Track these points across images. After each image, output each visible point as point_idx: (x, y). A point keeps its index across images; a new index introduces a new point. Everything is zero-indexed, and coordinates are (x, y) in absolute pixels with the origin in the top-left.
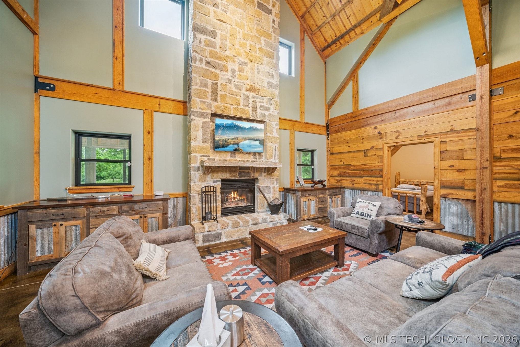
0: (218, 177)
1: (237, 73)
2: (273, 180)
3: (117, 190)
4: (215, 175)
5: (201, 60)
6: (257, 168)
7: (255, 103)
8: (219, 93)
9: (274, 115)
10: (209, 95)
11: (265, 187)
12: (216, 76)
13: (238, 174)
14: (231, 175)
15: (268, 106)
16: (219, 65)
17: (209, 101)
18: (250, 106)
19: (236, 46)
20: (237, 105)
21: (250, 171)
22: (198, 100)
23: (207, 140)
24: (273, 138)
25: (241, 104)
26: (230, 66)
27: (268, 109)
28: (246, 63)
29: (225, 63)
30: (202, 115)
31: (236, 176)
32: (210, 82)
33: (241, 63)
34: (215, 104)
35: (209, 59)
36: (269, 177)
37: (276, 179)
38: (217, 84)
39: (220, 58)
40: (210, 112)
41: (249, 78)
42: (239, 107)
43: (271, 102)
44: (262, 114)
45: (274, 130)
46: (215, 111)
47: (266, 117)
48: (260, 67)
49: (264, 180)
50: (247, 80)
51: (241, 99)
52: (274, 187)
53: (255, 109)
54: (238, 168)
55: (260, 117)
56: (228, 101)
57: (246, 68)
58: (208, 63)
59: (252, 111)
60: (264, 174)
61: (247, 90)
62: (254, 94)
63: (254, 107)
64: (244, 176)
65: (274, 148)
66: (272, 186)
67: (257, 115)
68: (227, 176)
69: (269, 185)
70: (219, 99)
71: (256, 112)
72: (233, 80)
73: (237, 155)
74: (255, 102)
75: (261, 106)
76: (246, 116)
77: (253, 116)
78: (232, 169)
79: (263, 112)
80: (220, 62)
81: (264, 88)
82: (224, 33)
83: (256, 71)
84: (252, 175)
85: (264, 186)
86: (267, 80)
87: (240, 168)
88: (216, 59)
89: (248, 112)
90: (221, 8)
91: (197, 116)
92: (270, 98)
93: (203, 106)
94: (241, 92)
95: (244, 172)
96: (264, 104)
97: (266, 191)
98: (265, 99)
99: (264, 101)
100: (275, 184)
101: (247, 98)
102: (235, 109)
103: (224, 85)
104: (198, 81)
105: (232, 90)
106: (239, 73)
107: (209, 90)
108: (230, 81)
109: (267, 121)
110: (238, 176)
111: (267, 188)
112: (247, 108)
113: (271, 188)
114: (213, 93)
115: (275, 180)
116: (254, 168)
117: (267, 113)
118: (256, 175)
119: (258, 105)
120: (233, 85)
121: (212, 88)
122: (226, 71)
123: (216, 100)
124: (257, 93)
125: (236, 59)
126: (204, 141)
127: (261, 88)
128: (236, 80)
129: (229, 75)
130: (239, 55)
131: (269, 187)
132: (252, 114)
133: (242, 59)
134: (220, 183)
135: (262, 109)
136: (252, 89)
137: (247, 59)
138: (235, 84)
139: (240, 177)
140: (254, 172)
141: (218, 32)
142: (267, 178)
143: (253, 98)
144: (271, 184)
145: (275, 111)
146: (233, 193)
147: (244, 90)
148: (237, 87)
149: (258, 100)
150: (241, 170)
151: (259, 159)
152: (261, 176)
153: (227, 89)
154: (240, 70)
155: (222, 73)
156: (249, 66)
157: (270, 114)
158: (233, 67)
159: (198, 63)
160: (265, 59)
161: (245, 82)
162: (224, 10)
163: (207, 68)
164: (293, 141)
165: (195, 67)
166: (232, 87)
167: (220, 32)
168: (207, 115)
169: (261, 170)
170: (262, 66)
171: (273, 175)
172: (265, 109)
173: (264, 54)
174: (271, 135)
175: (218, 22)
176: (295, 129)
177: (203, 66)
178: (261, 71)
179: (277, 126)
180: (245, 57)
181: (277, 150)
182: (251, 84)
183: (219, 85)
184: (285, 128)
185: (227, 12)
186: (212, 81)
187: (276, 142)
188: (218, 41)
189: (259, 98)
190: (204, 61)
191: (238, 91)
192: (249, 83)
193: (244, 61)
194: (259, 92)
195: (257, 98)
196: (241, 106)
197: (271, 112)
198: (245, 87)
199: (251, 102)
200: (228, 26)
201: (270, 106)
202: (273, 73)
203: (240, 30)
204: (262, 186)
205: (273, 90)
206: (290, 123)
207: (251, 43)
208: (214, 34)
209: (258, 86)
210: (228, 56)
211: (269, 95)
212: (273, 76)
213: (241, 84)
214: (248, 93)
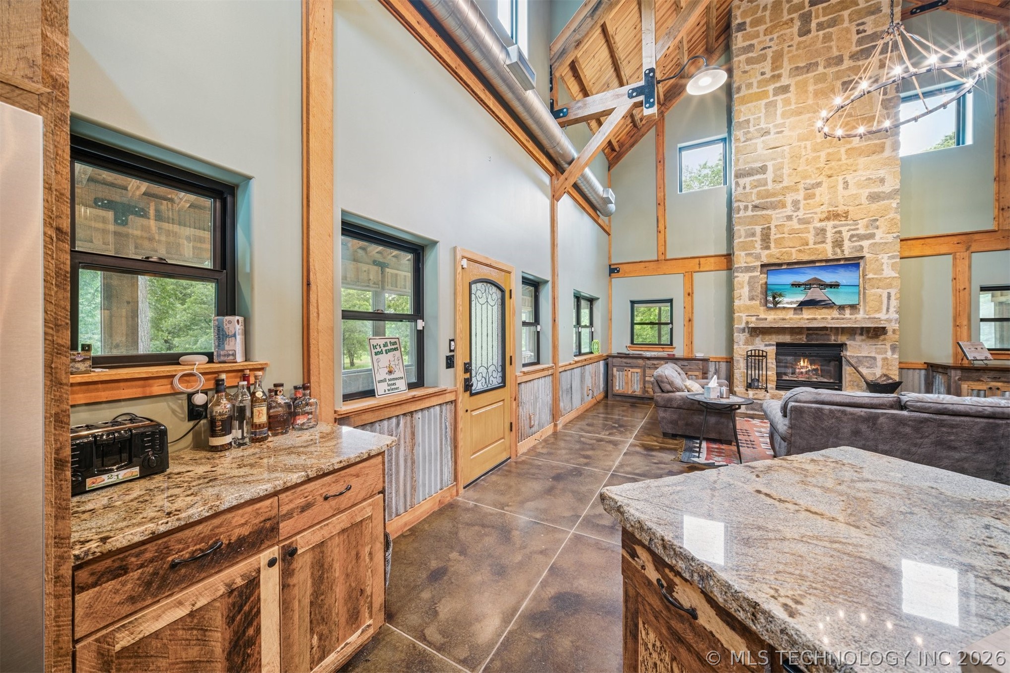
0: (771, 339)
1: (803, 202)
2: (883, 346)
3: (662, 349)
4: (766, 338)
5: (746, 208)
6: (843, 328)
7: (838, 235)
8: (772, 237)
9: (886, 243)
10: (758, 244)
11: (863, 357)
12: (768, 219)
13: (805, 337)
14: (793, 337)
15: (868, 232)
16: (771, 203)
17: (758, 251)
18: (829, 240)
19: (799, 169)
20: (803, 245)
21: (828, 332)
22: (743, 254)
23: (756, 297)
24: (880, 280)
25: (811, 242)
26: (789, 199)
27: (872, 236)
28: (819, 184)
29: (781, 198)
30: (748, 269)
31: (802, 339)
32: (758, 229)
33: (810, 187)
34: (767, 252)
35: (757, 202)
36: (872, 342)
37: (891, 345)
38: (769, 228)
39: (774, 195)
40: (759, 263)
41: (826, 202)
42: (806, 247)
43: (878, 223)
44: (854, 247)
45: (885, 267)
46: (766, 260)
47: (866, 250)
48: (849, 178)
49: (860, 346)
50: (822, 207)
51: (811, 238)
52: (886, 359)
53: (838, 244)
54: (805, 330)
55: (850, 253)
56: (788, 243)
57: (818, 191)
58: (756, 207)
59: (834, 247)
60: (858, 338)
61: (821, 221)
62: (836, 222)
63: (837, 241)
64: (817, 340)
65: (885, 295)
66: (879, 357)
67: (843, 251)
68: (786, 339)
69: (873, 355)
70: (772, 245)
71: (841, 247)
72: (795, 214)
73: (806, 311)
74: (840, 232)
75: (852, 236)
76: (820, 257)
77: (835, 254)
78: (793, 331)
79: (857, 244)
80: (773, 199)
81: (858, 207)
82: (780, 160)
83: (840, 186)
84: (833, 338)
85: (859, 355)
86: (865, 193)
87: (809, 329)
88: (767, 198)
89: (825, 251)
90: (773, 132)
91: (741, 272)
92: (874, 218)
93: (750, 259)
94: (810, 226)
95: (817, 334)
96: (862, 231)
97: (866, 364)
98: (863, 222)
99: (859, 226)
100: (889, 353)
101: (823, 231)
102: (800, 251)
103: (780, 225)
104: (743, 233)
105: (793, 229)
106: (805, 202)
107: (758, 238)
108: (789, 218)
109: (867, 255)
110: (805, 340)
111: (868, 359)
112: (823, 245)
113: (879, 360)
114: (763, 240)
115: (888, 346)
116: (837, 328)
117: (865, 243)
118: (842, 339)
119: (846, 235)
120: (795, 220)
121: (762, 235)
122: (784, 206)
123: (767, 248)
124: (843, 219)
125: (801, 186)
126: (752, 299)
127: (851, 209)
128: (801, 213)
129: (789, 210)
130: (805, 178)
131: (874, 358)
132: (834, 251)
133: (810, 181)
134: (775, 347)
135: (854, 239)
136: (832, 216)
137: (821, 176)
138: (799, 219)
139: (808, 341)
140: (836, 335)
141: (770, 164)
142: (868, 344)
143: (835, 228)
144: (879, 353)
145: (887, 235)
146: (801, 360)
147: (816, 221)
148: (803, 221)
149: (843, 229)
150: (811, 332)
151: (851, 315)
152: (854, 340)
153: (786, 230)
154: (809, 197)
155: (777, 211)
156: (825, 185)
157: (876, 243)
158: (795, 198)
159: (741, 212)
160: (862, 161)
161: (818, 210)
162: (778, 133)
163: (755, 213)
164: (967, 274)
165: (739, 218)
166: (794, 224)
167: (773, 162)
168: (755, 268)
169: (852, 332)
170: (855, 174)
171: (884, 340)
172: (861, 237)
173: (860, 155)
174: (876, 276)
175: (771, 151)
176: (972, 249)
177: (750, 213)
178: (851, 183)
179: (894, 258)
180: (817, 175)
181: (893, 298)
182: (830, 209)
183: (773, 227)
184: (935, 253)
185: (782, 131)
186: (762, 227)
187: (890, 286)
188: (770, 175)
189: (848, 225)
190: (750, 207)
191: (805, 226)
192: (826, 210)
193: (814, 182)
194: (847, 217)
195: (842, 226)
196: (811, 246)
197: (877, 239)
198: (817, 217)
199: (829, 235)
200: (786, 148)
201: (875, 231)
202: (882, 176)
203: (807, 142)
204: (856, 355)
205: (882, 202)
206: (956, 239)
207: (830, 150)
208: (763, 169)
209: (846, 208)
210: (786, 187)
211: (871, 214)
212: (882, 181)
213: (810, 215)
214: (823, 224)
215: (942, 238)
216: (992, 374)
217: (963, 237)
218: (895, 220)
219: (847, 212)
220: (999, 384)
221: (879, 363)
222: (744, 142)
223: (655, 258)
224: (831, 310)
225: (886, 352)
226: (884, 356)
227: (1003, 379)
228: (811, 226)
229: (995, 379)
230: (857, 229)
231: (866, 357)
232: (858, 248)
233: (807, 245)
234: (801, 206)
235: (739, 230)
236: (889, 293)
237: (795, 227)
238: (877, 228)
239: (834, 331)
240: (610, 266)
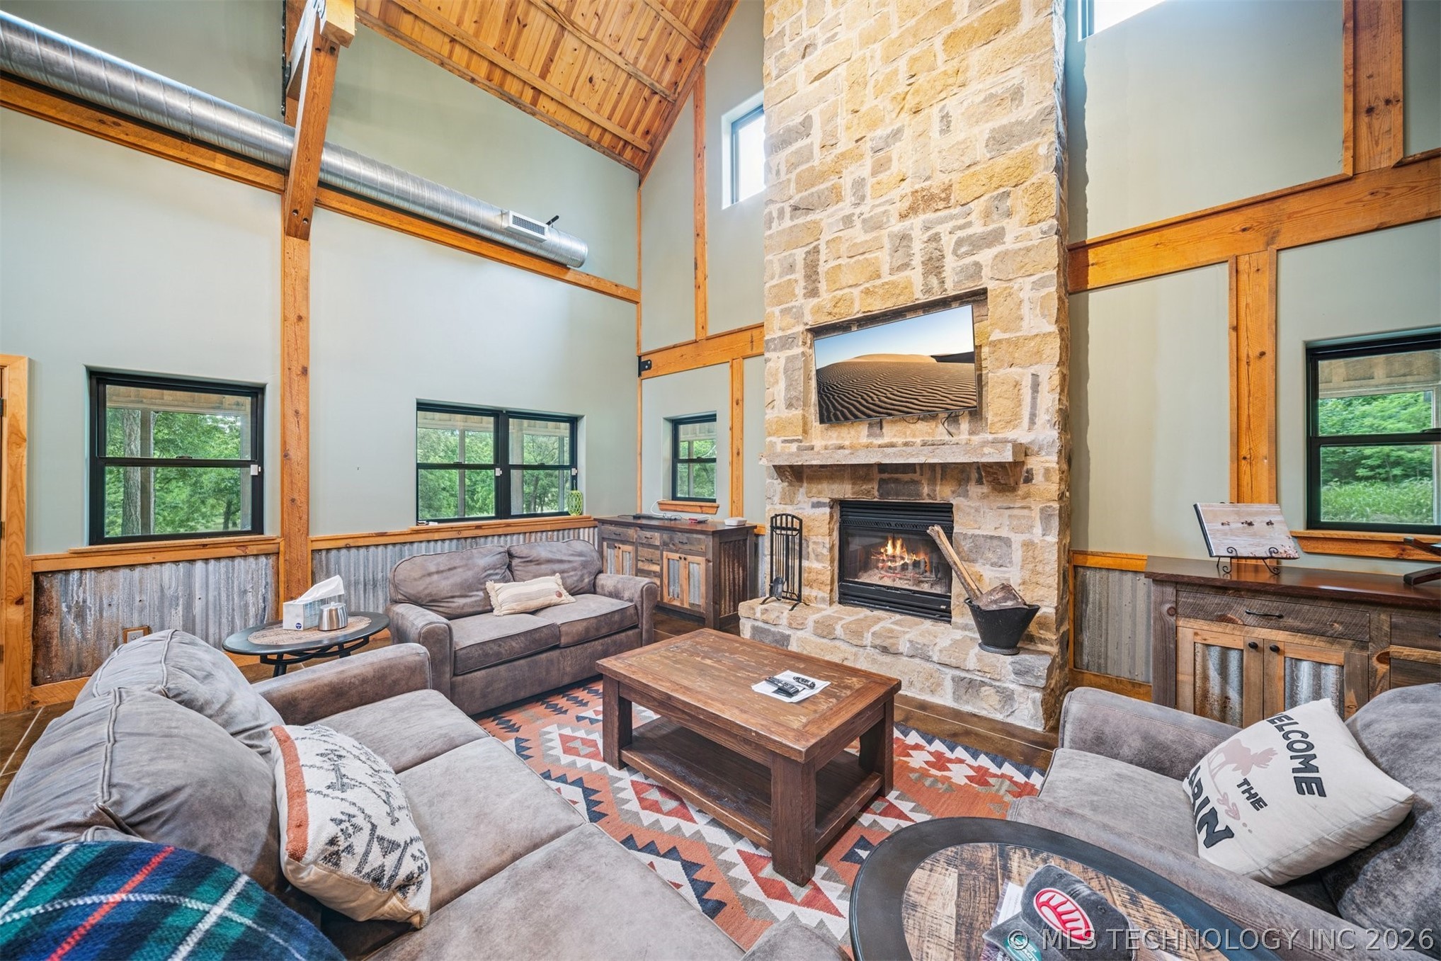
0: (820, 492)
1: (871, 181)
2: (1026, 512)
3: (699, 510)
4: (815, 488)
5: (781, 213)
6: (944, 466)
7: (934, 245)
8: (822, 268)
9: (1028, 250)
10: (800, 290)
11: (986, 537)
12: (814, 230)
13: (876, 487)
14: (857, 488)
15: (990, 227)
16: (820, 194)
17: (801, 300)
18: (917, 261)
19: (863, 109)
20: (871, 278)
21: (916, 477)
22: (777, 310)
23: (794, 401)
24: (1016, 343)
25: (885, 269)
26: (847, 180)
27: (996, 237)
28: (896, 134)
29: (834, 180)
30: (787, 342)
31: (871, 492)
32: (800, 254)
33: (881, 145)
34: (815, 301)
35: (795, 199)
36: (1002, 501)
37: (1042, 510)
38: (816, 250)
39: (823, 176)
40: (801, 328)
41: (910, 174)
42: (878, 282)
43: (1009, 202)
44: (963, 269)
45: (1025, 310)
46: (811, 320)
47: (986, 272)
48: (952, 105)
49: (977, 510)
50: (903, 184)
51: (884, 258)
52: (1028, 545)
53: (934, 266)
54: (876, 470)
55: (956, 284)
56: (847, 278)
57: (895, 150)
58: (796, 208)
59: (926, 275)
60: (974, 490)
61: (903, 217)
62: (930, 216)
63: (930, 259)
64: (897, 495)
65: (1027, 382)
66: (1017, 539)
67: (942, 282)
68: (846, 491)
69: (1004, 533)
70: (823, 286)
71: (938, 274)
72: (858, 211)
73: (887, 429)
74: (936, 238)
75: (959, 243)
76: (902, 302)
77: (928, 291)
78: (858, 473)
79: (969, 260)
80: (822, 187)
81: (972, 170)
82: (832, 98)
83: (936, 125)
84: (926, 490)
85: (977, 532)
86: (984, 131)
87: (882, 468)
88: (813, 186)
89: (908, 286)
90: (819, 42)
91: (775, 350)
92: (1001, 190)
93: (789, 320)
94: (883, 232)
95: (897, 481)
96: (977, 229)
97: (990, 555)
98: (977, 207)
99: (973, 217)
100: (1038, 530)
101: (905, 238)
102: (867, 292)
103: (833, 240)
104: (777, 268)
105: (855, 245)
106: (875, 180)
107: (799, 275)
108: (848, 221)
109: (991, 286)
110: (876, 493)
111: (995, 542)
112: (907, 273)
113: (1016, 546)
114: (808, 277)
115: (1036, 514)
116: (932, 467)
117: (985, 256)
118: (944, 493)
119: (948, 242)
120: (858, 223)
121: (806, 266)
122: (839, 198)
123: (813, 293)
124: (941, 205)
125: (867, 146)
126: (790, 406)
127: (955, 177)
128: (864, 208)
129: (845, 207)
130: (873, 125)
131: (1007, 542)
132: (925, 284)
133: (882, 132)
134: (827, 510)
135: (963, 249)
136: (923, 201)
137: (903, 115)
138: (864, 221)
139: (881, 496)
140: (932, 481)
141: (815, 113)
142: (995, 505)
143: (928, 229)
144: (1014, 529)
145: (1031, 228)
146: (890, 542)
147: (894, 219)
148: (874, 225)
149: (942, 229)
150: (885, 476)
151: (972, 433)
152: (966, 495)
153: (843, 248)
154: (879, 167)
155: (830, 210)
156: (908, 133)
157: (1006, 253)
158: (855, 176)
159: (774, 225)
160: (977, 56)
161: (895, 194)
162: (828, 40)
163: (796, 222)
164: (1267, 314)
165: (771, 236)
166: (858, 234)
167: (822, 105)
168: (793, 338)
169: (960, 474)
170: (964, 92)
171: (1027, 496)
172: (979, 243)
173: (970, 43)
174: (1006, 336)
175: (817, 83)
176: (1283, 241)
177: (787, 223)
178: (956, 113)
179: (1044, 286)
180: (894, 115)
181: (1045, 387)
182: (917, 187)
183: (823, 248)
184: (1185, 264)
185: (836, 34)
186: (806, 249)
187: (1037, 355)
188: (816, 137)
189: (952, 217)
190: (788, 210)
191: (874, 234)
192: (909, 190)
193: (889, 130)
194: (947, 199)
195: (941, 221)
196: (886, 278)
197: (1009, 243)
198: (894, 210)
199: (917, 247)
200: (842, 70)
201: (1005, 223)
202: (1016, 82)
203: (875, 46)
204: (970, 532)
205: (1018, 148)
206: (1237, 220)
207: (915, 51)
208: (807, 124)
209: (946, 178)
210: (842, 154)
211: (996, 181)
212: (1016, 94)
213: (882, 209)
214: (907, 223)
215: (1204, 222)
216: (1258, 604)
217: (1258, 212)
218: (1045, 188)
219: (948, 188)
220: (1279, 636)
221: (1017, 554)
222: (778, 77)
223: (693, 338)
224: (933, 424)
225: (1032, 527)
226: (1026, 537)
227: (1289, 621)
228: (885, 232)
229: (1267, 618)
230: (969, 224)
231: (992, 537)
232: (972, 271)
233: (879, 277)
234: (868, 191)
235: (771, 262)
236: (1035, 376)
237: (858, 241)
238: (1009, 214)
239: (928, 474)
240: (640, 357)
